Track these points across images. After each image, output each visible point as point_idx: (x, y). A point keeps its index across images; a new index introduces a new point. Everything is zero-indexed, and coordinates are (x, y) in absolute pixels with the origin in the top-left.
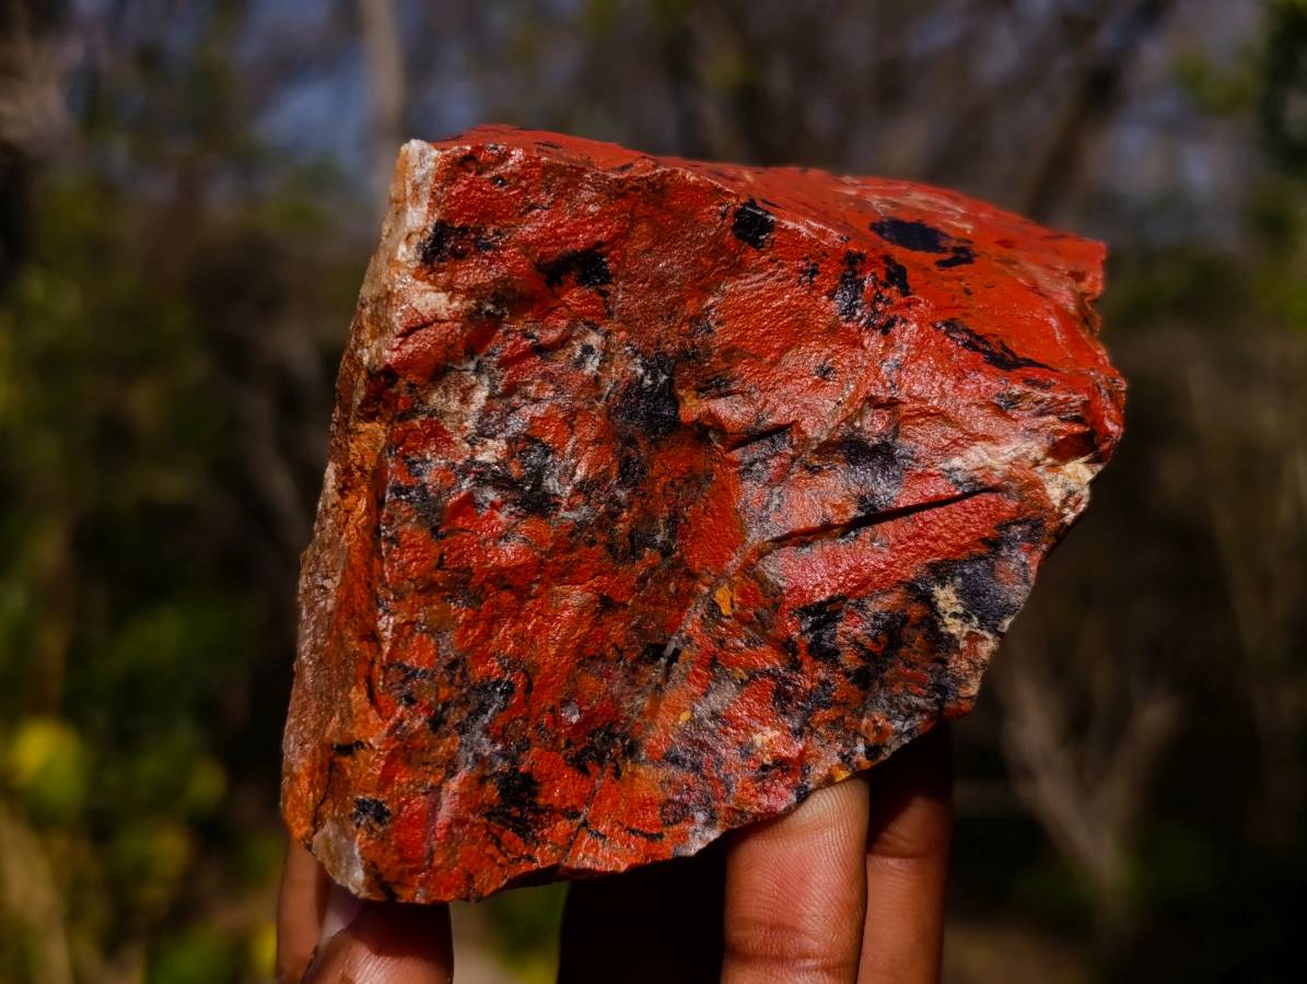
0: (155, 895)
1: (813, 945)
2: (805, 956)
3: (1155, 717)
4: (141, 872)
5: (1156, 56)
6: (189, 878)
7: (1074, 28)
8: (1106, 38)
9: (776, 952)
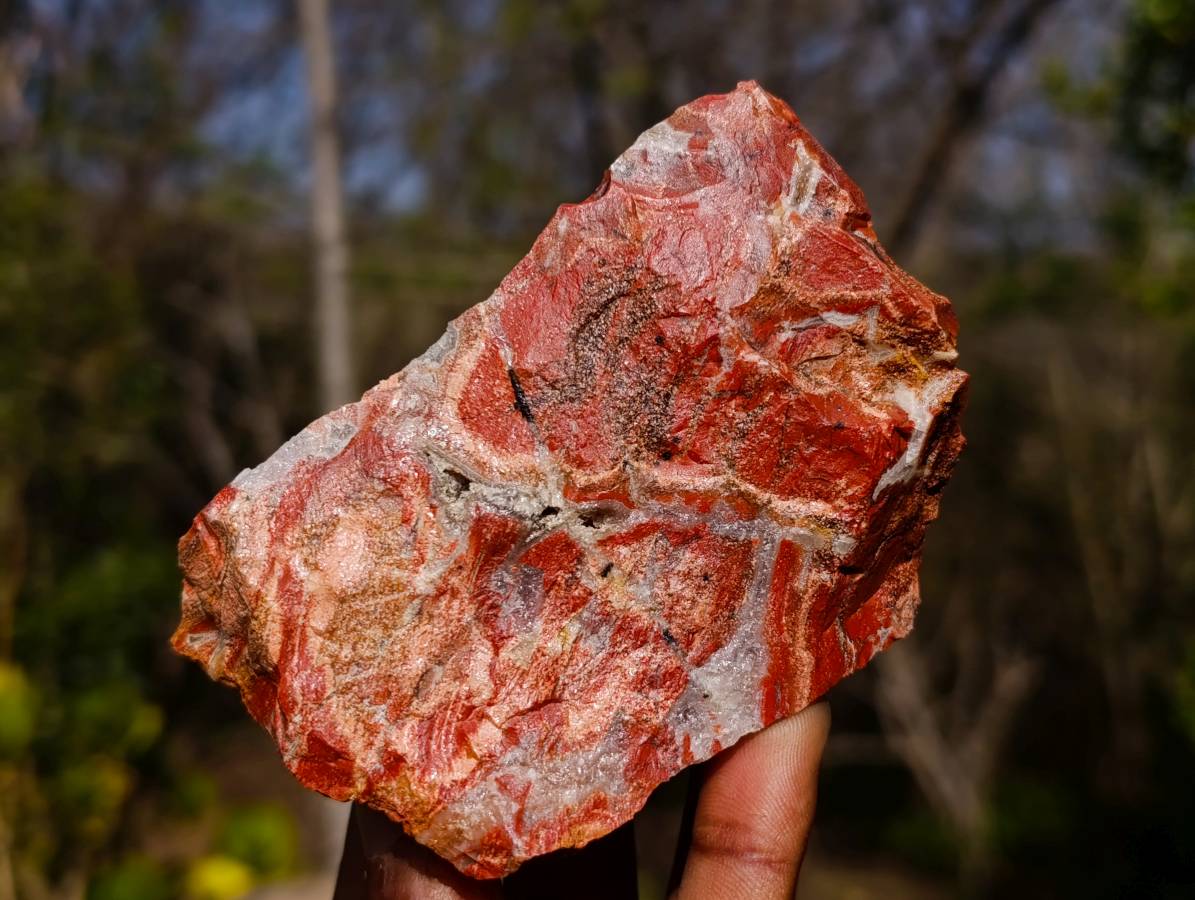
0: (96, 826)
1: (761, 842)
2: (753, 850)
3: (1013, 678)
4: (85, 803)
5: (1020, 73)
6: (127, 807)
7: (948, 47)
8: (977, 57)
9: (728, 844)
